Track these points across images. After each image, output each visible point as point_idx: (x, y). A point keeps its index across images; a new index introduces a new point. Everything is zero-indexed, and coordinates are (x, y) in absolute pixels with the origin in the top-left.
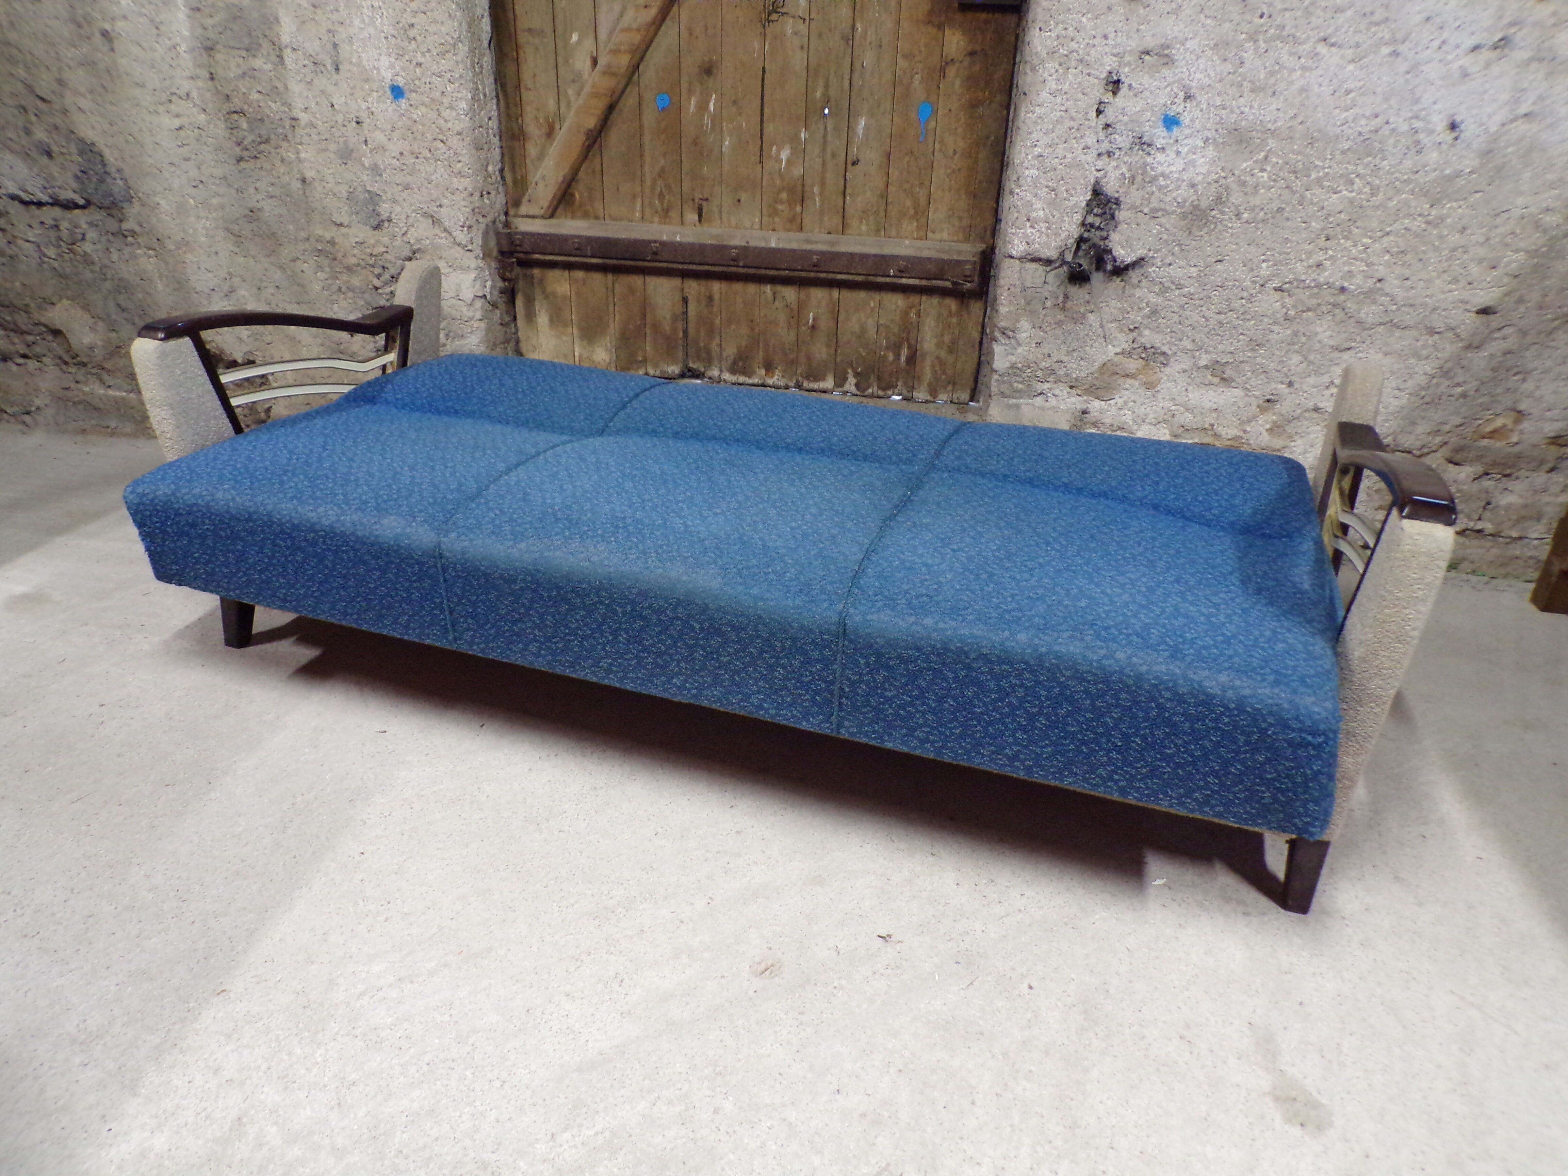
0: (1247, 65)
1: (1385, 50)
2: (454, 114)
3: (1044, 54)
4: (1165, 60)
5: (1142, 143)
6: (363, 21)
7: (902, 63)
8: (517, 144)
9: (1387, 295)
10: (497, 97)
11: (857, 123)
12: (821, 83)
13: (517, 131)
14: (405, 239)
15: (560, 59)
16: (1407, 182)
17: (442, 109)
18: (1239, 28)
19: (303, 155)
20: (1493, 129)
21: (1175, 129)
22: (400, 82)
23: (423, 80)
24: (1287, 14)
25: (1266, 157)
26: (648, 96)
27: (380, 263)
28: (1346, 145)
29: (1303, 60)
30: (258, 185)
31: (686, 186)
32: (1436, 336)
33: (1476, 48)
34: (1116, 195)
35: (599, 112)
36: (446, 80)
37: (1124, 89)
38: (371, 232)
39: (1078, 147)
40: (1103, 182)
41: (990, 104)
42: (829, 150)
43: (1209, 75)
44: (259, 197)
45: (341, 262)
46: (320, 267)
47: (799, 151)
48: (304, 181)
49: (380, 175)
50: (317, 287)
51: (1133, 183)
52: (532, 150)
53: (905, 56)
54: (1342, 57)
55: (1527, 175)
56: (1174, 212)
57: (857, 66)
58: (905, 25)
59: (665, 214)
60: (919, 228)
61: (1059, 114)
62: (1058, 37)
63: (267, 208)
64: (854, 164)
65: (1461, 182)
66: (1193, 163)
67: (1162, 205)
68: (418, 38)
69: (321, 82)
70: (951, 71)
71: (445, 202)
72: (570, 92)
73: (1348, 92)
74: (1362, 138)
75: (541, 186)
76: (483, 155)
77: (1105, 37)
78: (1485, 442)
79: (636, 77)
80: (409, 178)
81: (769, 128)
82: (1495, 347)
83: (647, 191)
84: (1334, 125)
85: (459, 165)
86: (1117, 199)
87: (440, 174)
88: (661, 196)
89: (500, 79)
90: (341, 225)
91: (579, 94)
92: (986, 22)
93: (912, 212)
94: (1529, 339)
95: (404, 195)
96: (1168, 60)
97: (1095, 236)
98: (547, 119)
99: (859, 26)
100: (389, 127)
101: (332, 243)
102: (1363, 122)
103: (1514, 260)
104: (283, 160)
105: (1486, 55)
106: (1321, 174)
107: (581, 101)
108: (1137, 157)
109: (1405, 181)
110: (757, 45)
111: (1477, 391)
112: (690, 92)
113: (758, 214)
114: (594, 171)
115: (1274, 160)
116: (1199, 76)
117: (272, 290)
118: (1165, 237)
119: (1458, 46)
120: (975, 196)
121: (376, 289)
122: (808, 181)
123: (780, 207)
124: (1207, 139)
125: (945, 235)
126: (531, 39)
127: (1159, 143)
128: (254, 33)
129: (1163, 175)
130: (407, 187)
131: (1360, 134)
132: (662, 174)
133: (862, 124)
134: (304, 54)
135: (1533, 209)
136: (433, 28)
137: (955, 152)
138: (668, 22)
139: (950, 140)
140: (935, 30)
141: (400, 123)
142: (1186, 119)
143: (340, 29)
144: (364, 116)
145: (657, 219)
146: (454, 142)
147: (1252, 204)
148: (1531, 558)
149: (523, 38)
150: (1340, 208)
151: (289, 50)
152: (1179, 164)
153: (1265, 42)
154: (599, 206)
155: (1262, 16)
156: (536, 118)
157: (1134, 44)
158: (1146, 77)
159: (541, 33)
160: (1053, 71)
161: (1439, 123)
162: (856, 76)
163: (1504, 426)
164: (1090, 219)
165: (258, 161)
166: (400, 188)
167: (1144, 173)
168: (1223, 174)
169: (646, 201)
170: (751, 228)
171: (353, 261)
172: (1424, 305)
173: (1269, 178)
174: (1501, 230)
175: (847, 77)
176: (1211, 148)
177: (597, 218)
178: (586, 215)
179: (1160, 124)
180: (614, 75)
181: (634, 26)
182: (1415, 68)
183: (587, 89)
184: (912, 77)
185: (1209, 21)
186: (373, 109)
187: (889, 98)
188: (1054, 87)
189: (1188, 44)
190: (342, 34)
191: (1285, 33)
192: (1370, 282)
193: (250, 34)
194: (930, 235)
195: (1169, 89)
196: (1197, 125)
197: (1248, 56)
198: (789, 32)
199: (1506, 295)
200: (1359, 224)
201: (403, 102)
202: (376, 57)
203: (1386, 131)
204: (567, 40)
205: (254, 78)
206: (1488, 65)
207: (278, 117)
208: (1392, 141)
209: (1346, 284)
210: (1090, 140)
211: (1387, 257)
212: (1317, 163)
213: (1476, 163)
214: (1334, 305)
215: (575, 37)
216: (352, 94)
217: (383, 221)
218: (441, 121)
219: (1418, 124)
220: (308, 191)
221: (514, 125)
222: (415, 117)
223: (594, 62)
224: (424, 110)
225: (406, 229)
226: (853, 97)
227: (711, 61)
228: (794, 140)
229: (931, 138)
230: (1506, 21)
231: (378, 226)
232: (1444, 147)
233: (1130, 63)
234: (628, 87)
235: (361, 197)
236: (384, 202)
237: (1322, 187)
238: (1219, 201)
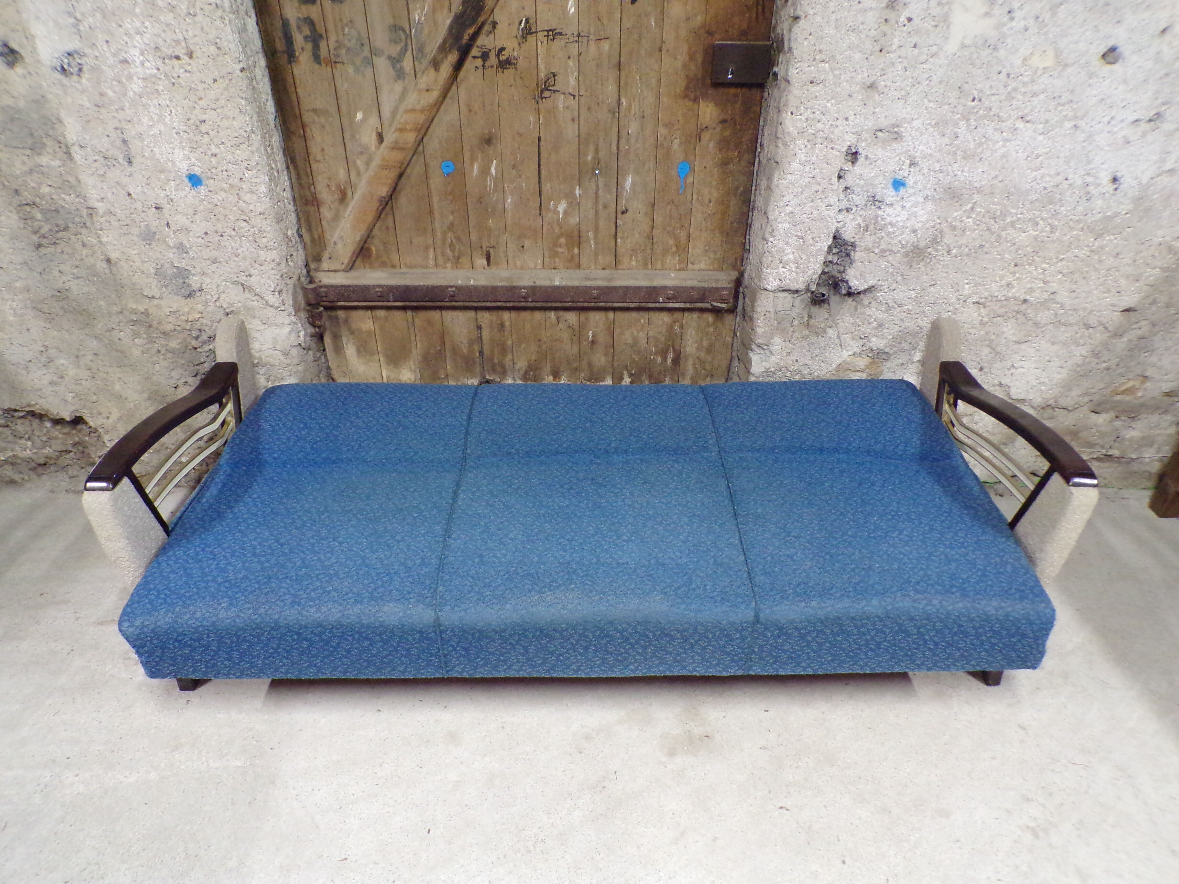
0: (961, 138)
1: (1068, 125)
2: (255, 197)
3: (795, 133)
4: (895, 136)
5: (875, 201)
6: (151, 119)
7: (663, 131)
8: (312, 209)
9: (1058, 303)
10: (288, 168)
11: (625, 181)
12: (592, 148)
13: (310, 198)
14: (218, 304)
15: (347, 135)
16: (1079, 221)
17: (242, 194)
18: (955, 110)
19: (104, 239)
20: (1144, 182)
21: (902, 190)
22: (197, 171)
23: (220, 169)
24: (994, 98)
25: (972, 209)
26: (433, 164)
27: (197, 327)
28: (1034, 197)
29: (1005, 134)
30: (62, 267)
31: (474, 237)
32: (1091, 330)
33: (1136, 122)
34: (853, 240)
35: (390, 181)
36: (243, 167)
37: (861, 160)
38: (183, 301)
39: (822, 206)
40: (842, 231)
41: (739, 161)
42: (601, 203)
43: (930, 148)
44: (64, 278)
45: (157, 329)
46: (137, 335)
47: (574, 204)
48: (108, 261)
49: (187, 252)
50: (136, 352)
51: (867, 231)
52: (326, 213)
53: (666, 125)
54: (1035, 131)
55: (1166, 213)
56: (899, 251)
57: (624, 133)
58: (665, 99)
59: (457, 261)
60: (680, 262)
61: (807, 180)
62: (807, 120)
63: (74, 288)
64: (623, 213)
65: (1118, 220)
66: (915, 214)
67: (890, 247)
68: (210, 132)
69: (115, 174)
70: (706, 136)
71: (253, 271)
72: (359, 162)
73: (1038, 156)
74: (1046, 192)
75: (340, 246)
76: (282, 225)
77: (847, 119)
78: (1118, 398)
79: (421, 148)
80: (215, 254)
81: (547, 187)
82: (1133, 335)
83: (439, 242)
84: (1027, 182)
85: (264, 240)
86: (853, 243)
87: (246, 247)
88: (452, 245)
89: (289, 153)
90: (153, 297)
91: (368, 164)
92: (736, 95)
93: (674, 249)
94: (1157, 329)
95: (213, 268)
96: (897, 137)
97: (833, 270)
98: (338, 186)
99: (623, 100)
100: (191, 211)
101: (146, 313)
102: (1048, 179)
103: (1152, 274)
104: (84, 245)
105: (1145, 126)
106: (1014, 219)
107: (371, 172)
108: (871, 211)
109: (1077, 221)
110: (532, 119)
111: (1118, 365)
112: (473, 159)
113: (541, 256)
114: (387, 228)
115: (978, 210)
116: (922, 147)
117: (90, 357)
118: (891, 270)
119: (1122, 121)
120: (727, 234)
121: (196, 348)
122: (583, 228)
123: (560, 250)
124: (927, 196)
125: (702, 266)
126: (316, 118)
127: (888, 200)
128: (35, 134)
129: (890, 224)
130: (215, 261)
131: (1045, 188)
132: (451, 227)
133: (629, 181)
134: (93, 151)
135: (1168, 239)
136: (225, 123)
137: (710, 201)
138: (448, 100)
139: (705, 191)
140: (691, 103)
141: (201, 208)
142: (910, 181)
143: (129, 126)
144: (164, 203)
145: (449, 265)
146: (258, 221)
147: (960, 243)
148: (1144, 472)
149: (307, 117)
150: (1027, 244)
151: (77, 148)
152: (904, 215)
153: (975, 120)
154: (395, 257)
155: (973, 100)
156: (328, 186)
157: (870, 124)
158: (880, 149)
159: (324, 113)
160: (803, 146)
161: (1105, 178)
162: (623, 141)
163: (1134, 386)
164: (830, 258)
165: (58, 246)
166: (208, 262)
167: (876, 222)
168: (938, 221)
169: (439, 252)
170: (535, 268)
171: (169, 327)
172: (1085, 309)
173: (974, 223)
174: (1144, 254)
175: (615, 143)
176: (930, 203)
177: (393, 266)
178: (383, 265)
179: (890, 186)
180: (402, 149)
181: (418, 107)
182: (1090, 137)
183: (377, 162)
184: (672, 141)
185: (932, 105)
186: (173, 197)
187: (652, 158)
188: (803, 158)
189: (915, 123)
190: (131, 132)
191: (992, 113)
192: (1045, 296)
193: (32, 135)
194: (690, 266)
195: (897, 158)
196: (919, 186)
197: (962, 131)
198: (561, 106)
199: (1144, 298)
200: (1039, 254)
201: (202, 189)
202: (169, 150)
203: (1065, 185)
204: (352, 118)
205: (43, 173)
206: (1144, 135)
207: (73, 208)
208: (1069, 193)
209: (1028, 297)
210: (833, 199)
211: (1060, 276)
212: (1012, 211)
213: (1130, 207)
214: (1018, 312)
215: (359, 116)
216: (148, 184)
217: (194, 291)
218: (242, 204)
219: (1089, 179)
220: (114, 269)
221: (308, 193)
222: (216, 201)
223: (380, 137)
224: (224, 195)
225: (217, 296)
226: (620, 159)
227: (490, 133)
228: (569, 196)
229: (689, 191)
230: (1159, 101)
231: (190, 296)
232: (1107, 195)
233: (866, 140)
234: (414, 158)
235: (170, 272)
236: (194, 275)
237: (1015, 228)
238: (935, 241)
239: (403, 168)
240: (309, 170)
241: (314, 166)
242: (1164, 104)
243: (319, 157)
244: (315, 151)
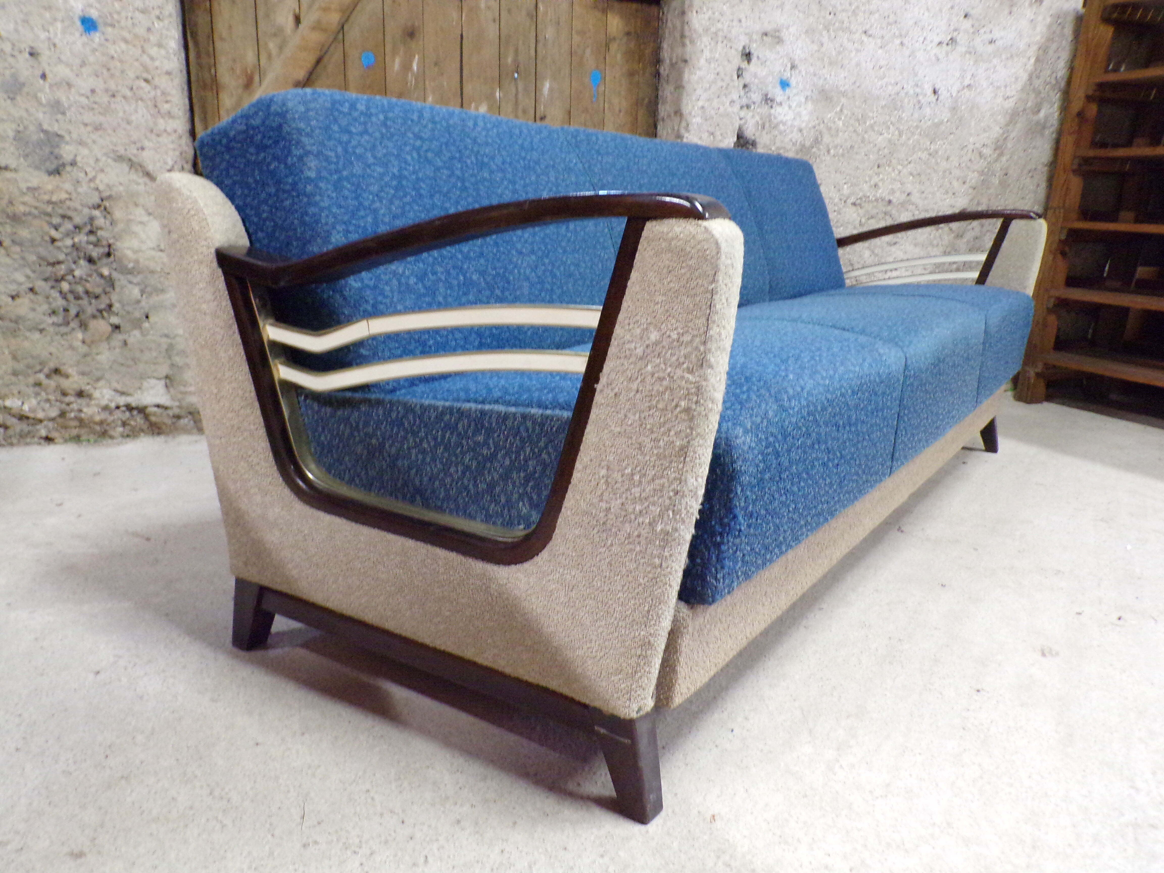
0: (825, 46)
1: (897, 41)
2: (163, 52)
3: (700, 30)
4: (777, 40)
5: (768, 100)
7: (576, 39)
8: (209, 94)
9: (913, 204)
11: (543, 85)
12: (511, 51)
13: (208, 81)
14: (93, 185)
15: (261, 13)
17: (147, 46)
18: (818, 21)
20: (954, 94)
21: (788, 90)
22: (94, 14)
23: (123, 14)
24: (844, 14)
25: (841, 110)
26: (353, 54)
27: (60, 211)
28: (883, 103)
29: (856, 45)
33: (940, 43)
34: (753, 138)
35: (307, 65)
36: (153, 16)
37: (754, 60)
38: (46, 178)
39: (727, 101)
40: (744, 128)
41: (643, 73)
42: (520, 106)
43: (804, 52)
47: (495, 108)
49: (64, 113)
51: (764, 129)
52: (226, 101)
53: (578, 33)
54: (875, 44)
55: (973, 124)
57: (541, 38)
58: (578, 9)
61: (713, 76)
62: (709, 19)
64: (541, 119)
65: (943, 128)
66: (799, 114)
70: (614, 47)
71: (147, 144)
72: (271, 45)
73: (881, 68)
74: (891, 99)
79: (341, 35)
80: (101, 119)
81: (468, 88)
84: (876, 89)
85: (167, 106)
86: (753, 141)
87: (142, 114)
90: (5, 168)
91: (281, 48)
92: (637, 11)
95: (95, 136)
96: (779, 41)
98: (245, 70)
99: (541, 6)
100: (78, 61)
102: (890, 88)
103: (973, 178)
105: (946, 48)
106: (872, 122)
107: (286, 55)
108: (765, 109)
109: (916, 127)
110: (455, 15)
112: (394, 54)
115: (845, 112)
116: (799, 52)
119: (931, 42)
121: (53, 240)
124: (807, 97)
127: (778, 99)
129: (781, 122)
130: (98, 128)
131: (890, 95)
133: (546, 87)
135: (977, 145)
137: (620, 111)
139: (616, 101)
140: (600, 14)
141: (92, 59)
142: (793, 82)
144: (42, 48)
146: (163, 82)
147: (835, 143)
150: (884, 145)
152: (790, 116)
153: (834, 31)
155: (830, 14)
156: (232, 69)
157: (758, 27)
158: (767, 51)
160: (707, 43)
161: (928, 89)
162: (540, 46)
166: (89, 128)
167: (770, 121)
168: (818, 122)
171: (22, 208)
173: (844, 125)
174: (965, 158)
175: (533, 47)
176: (810, 103)
179: (778, 85)
180: (324, 30)
182: (912, 54)
183: (293, 44)
184: (584, 50)
185: (801, 15)
186: (57, 41)
187: (568, 65)
188: (708, 55)
189: (791, 30)
191: (844, 26)
192: (904, 196)
195: (781, 61)
196: (800, 87)
197: (825, 40)
198: (483, 6)
199: (972, 200)
200: (895, 155)
201: (97, 37)
203: (902, 94)
206: (947, 54)
208: (906, 100)
209: (891, 198)
211: (911, 178)
212: (870, 114)
213: (949, 115)
214: (886, 213)
216: (27, 23)
217: (64, 165)
218: (145, 59)
219: (918, 90)
221: (207, 76)
222: (112, 52)
223: (298, 20)
224: (123, 46)
225: (93, 174)
226: (538, 65)
227: (413, 26)
228: (490, 98)
229: (601, 99)
230: (952, 28)
231: (57, 172)
232: (932, 105)
233: (756, 41)
234: (333, 46)
235: (35, 137)
236: (67, 143)
237: (874, 131)
238: (817, 141)
239: (324, 51)
240: (211, 49)
241: (218, 44)
242: (955, 30)
243: (224, 34)
244: (221, 27)
